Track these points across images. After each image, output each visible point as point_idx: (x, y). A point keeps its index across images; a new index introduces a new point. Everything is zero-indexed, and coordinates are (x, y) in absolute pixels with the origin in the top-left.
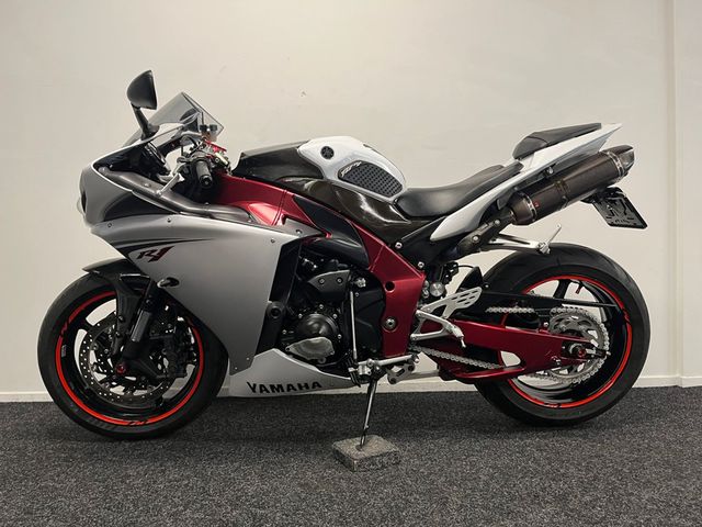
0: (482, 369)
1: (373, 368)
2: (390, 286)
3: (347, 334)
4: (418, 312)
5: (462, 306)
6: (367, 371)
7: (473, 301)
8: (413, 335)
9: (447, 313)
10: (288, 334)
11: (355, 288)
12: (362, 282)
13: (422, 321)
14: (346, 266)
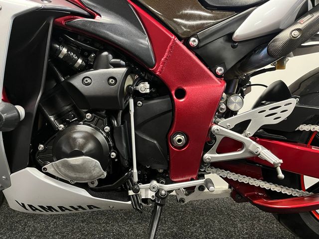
0: (285, 196)
1: (158, 192)
2: (181, 93)
3: (124, 151)
4: (215, 127)
5: (271, 121)
6: (151, 195)
7: (284, 116)
8: (207, 156)
9: (251, 130)
10: (45, 150)
11: (137, 95)
12: (144, 88)
13: (219, 139)
14: (123, 63)
